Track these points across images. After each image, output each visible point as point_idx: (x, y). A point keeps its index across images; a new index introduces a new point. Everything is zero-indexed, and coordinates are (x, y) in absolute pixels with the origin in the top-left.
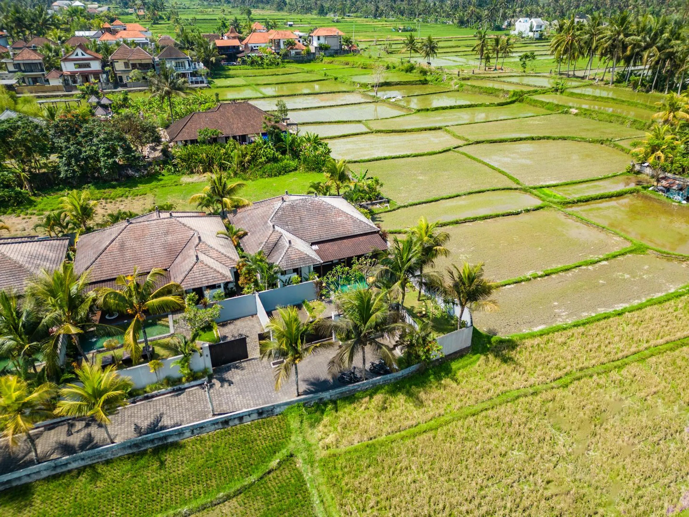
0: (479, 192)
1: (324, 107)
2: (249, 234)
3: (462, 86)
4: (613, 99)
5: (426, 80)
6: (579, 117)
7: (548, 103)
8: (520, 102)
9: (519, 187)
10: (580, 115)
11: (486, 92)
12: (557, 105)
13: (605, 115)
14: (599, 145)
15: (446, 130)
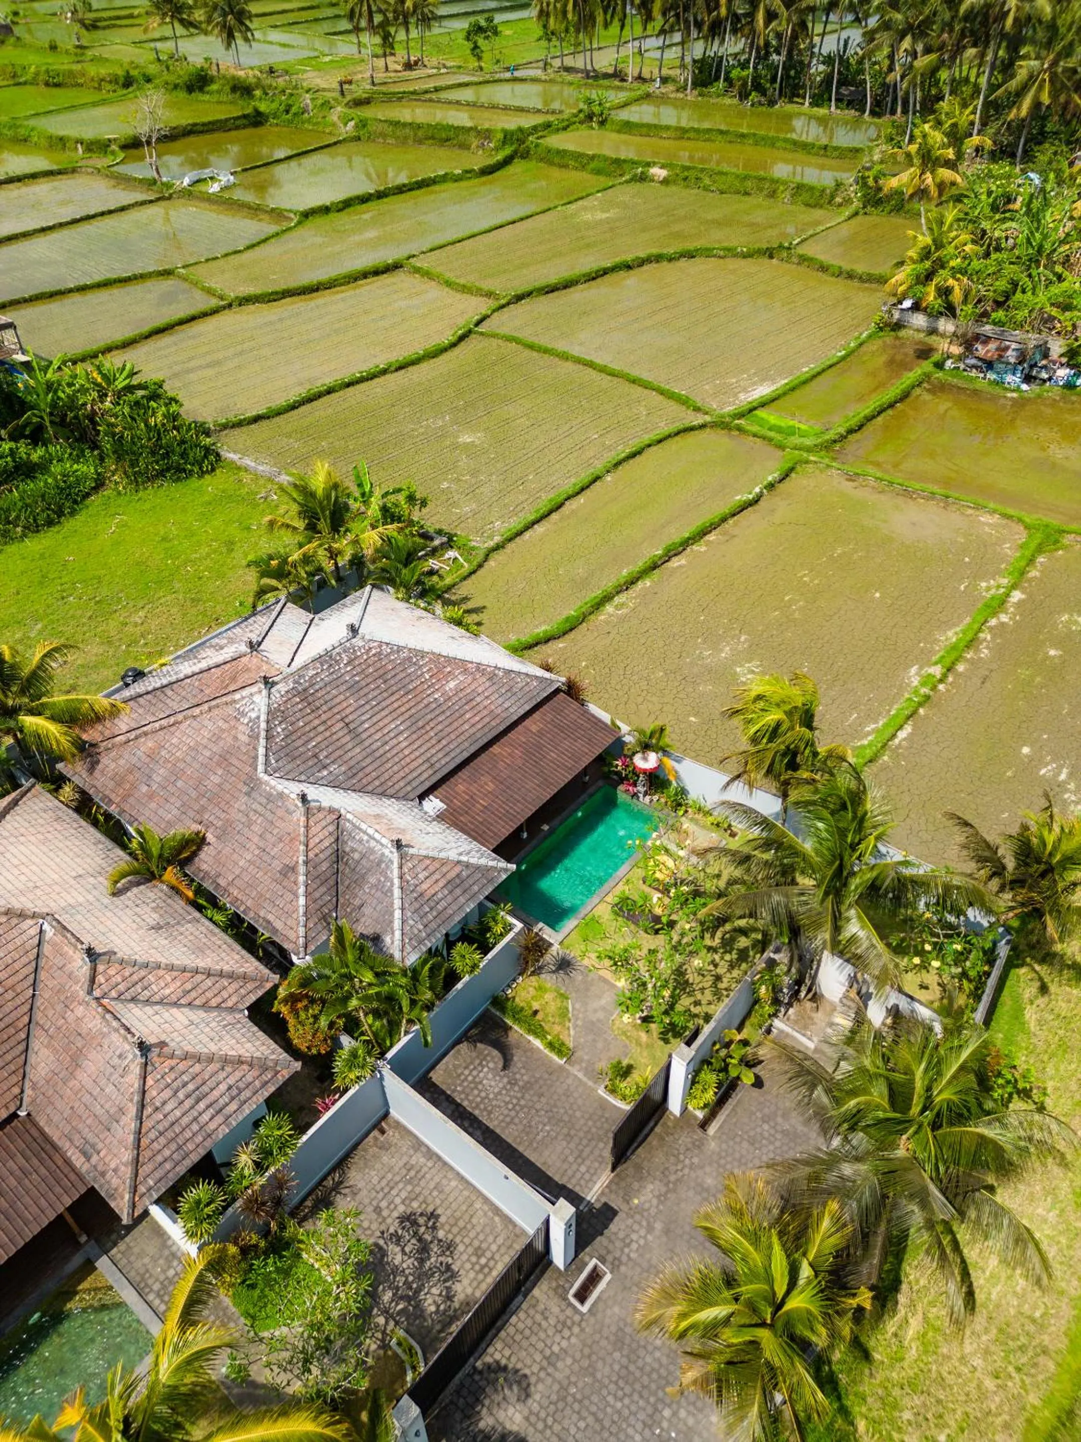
0: (633, 455)
1: (25, 235)
2: (210, 837)
3: (363, 124)
4: (721, 132)
5: (258, 113)
6: (673, 188)
7: (593, 158)
8: (523, 157)
9: (708, 418)
10: (675, 182)
11: (433, 138)
12: (617, 162)
13: (730, 179)
14: (766, 261)
15: (417, 270)
